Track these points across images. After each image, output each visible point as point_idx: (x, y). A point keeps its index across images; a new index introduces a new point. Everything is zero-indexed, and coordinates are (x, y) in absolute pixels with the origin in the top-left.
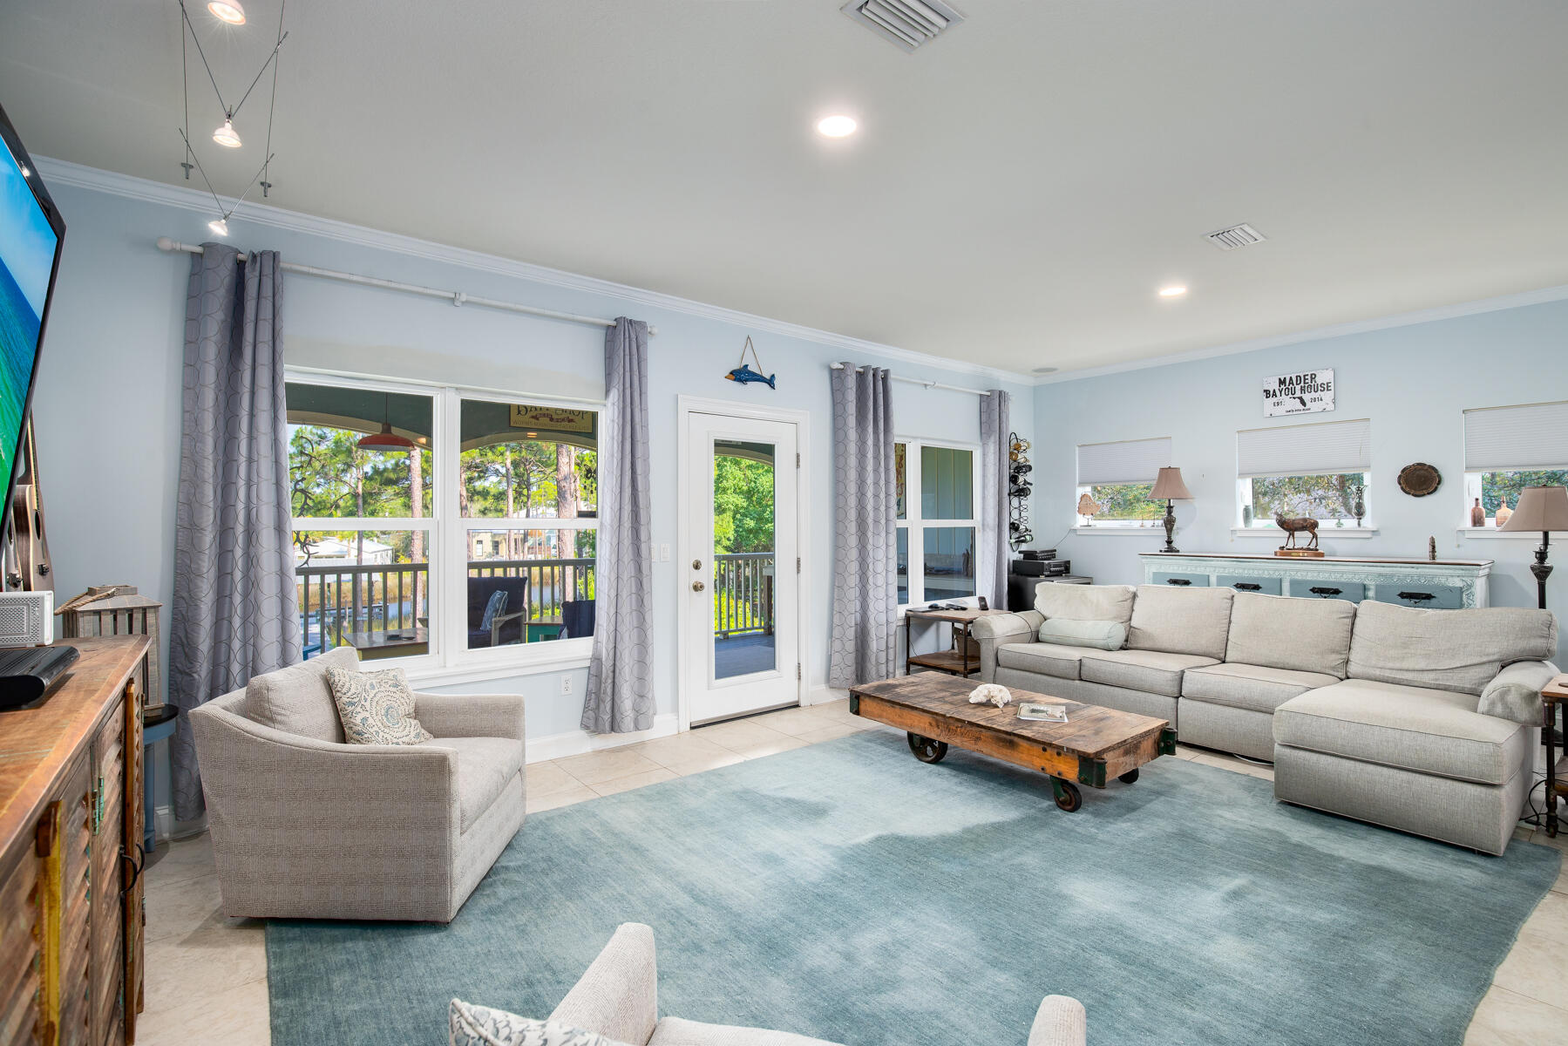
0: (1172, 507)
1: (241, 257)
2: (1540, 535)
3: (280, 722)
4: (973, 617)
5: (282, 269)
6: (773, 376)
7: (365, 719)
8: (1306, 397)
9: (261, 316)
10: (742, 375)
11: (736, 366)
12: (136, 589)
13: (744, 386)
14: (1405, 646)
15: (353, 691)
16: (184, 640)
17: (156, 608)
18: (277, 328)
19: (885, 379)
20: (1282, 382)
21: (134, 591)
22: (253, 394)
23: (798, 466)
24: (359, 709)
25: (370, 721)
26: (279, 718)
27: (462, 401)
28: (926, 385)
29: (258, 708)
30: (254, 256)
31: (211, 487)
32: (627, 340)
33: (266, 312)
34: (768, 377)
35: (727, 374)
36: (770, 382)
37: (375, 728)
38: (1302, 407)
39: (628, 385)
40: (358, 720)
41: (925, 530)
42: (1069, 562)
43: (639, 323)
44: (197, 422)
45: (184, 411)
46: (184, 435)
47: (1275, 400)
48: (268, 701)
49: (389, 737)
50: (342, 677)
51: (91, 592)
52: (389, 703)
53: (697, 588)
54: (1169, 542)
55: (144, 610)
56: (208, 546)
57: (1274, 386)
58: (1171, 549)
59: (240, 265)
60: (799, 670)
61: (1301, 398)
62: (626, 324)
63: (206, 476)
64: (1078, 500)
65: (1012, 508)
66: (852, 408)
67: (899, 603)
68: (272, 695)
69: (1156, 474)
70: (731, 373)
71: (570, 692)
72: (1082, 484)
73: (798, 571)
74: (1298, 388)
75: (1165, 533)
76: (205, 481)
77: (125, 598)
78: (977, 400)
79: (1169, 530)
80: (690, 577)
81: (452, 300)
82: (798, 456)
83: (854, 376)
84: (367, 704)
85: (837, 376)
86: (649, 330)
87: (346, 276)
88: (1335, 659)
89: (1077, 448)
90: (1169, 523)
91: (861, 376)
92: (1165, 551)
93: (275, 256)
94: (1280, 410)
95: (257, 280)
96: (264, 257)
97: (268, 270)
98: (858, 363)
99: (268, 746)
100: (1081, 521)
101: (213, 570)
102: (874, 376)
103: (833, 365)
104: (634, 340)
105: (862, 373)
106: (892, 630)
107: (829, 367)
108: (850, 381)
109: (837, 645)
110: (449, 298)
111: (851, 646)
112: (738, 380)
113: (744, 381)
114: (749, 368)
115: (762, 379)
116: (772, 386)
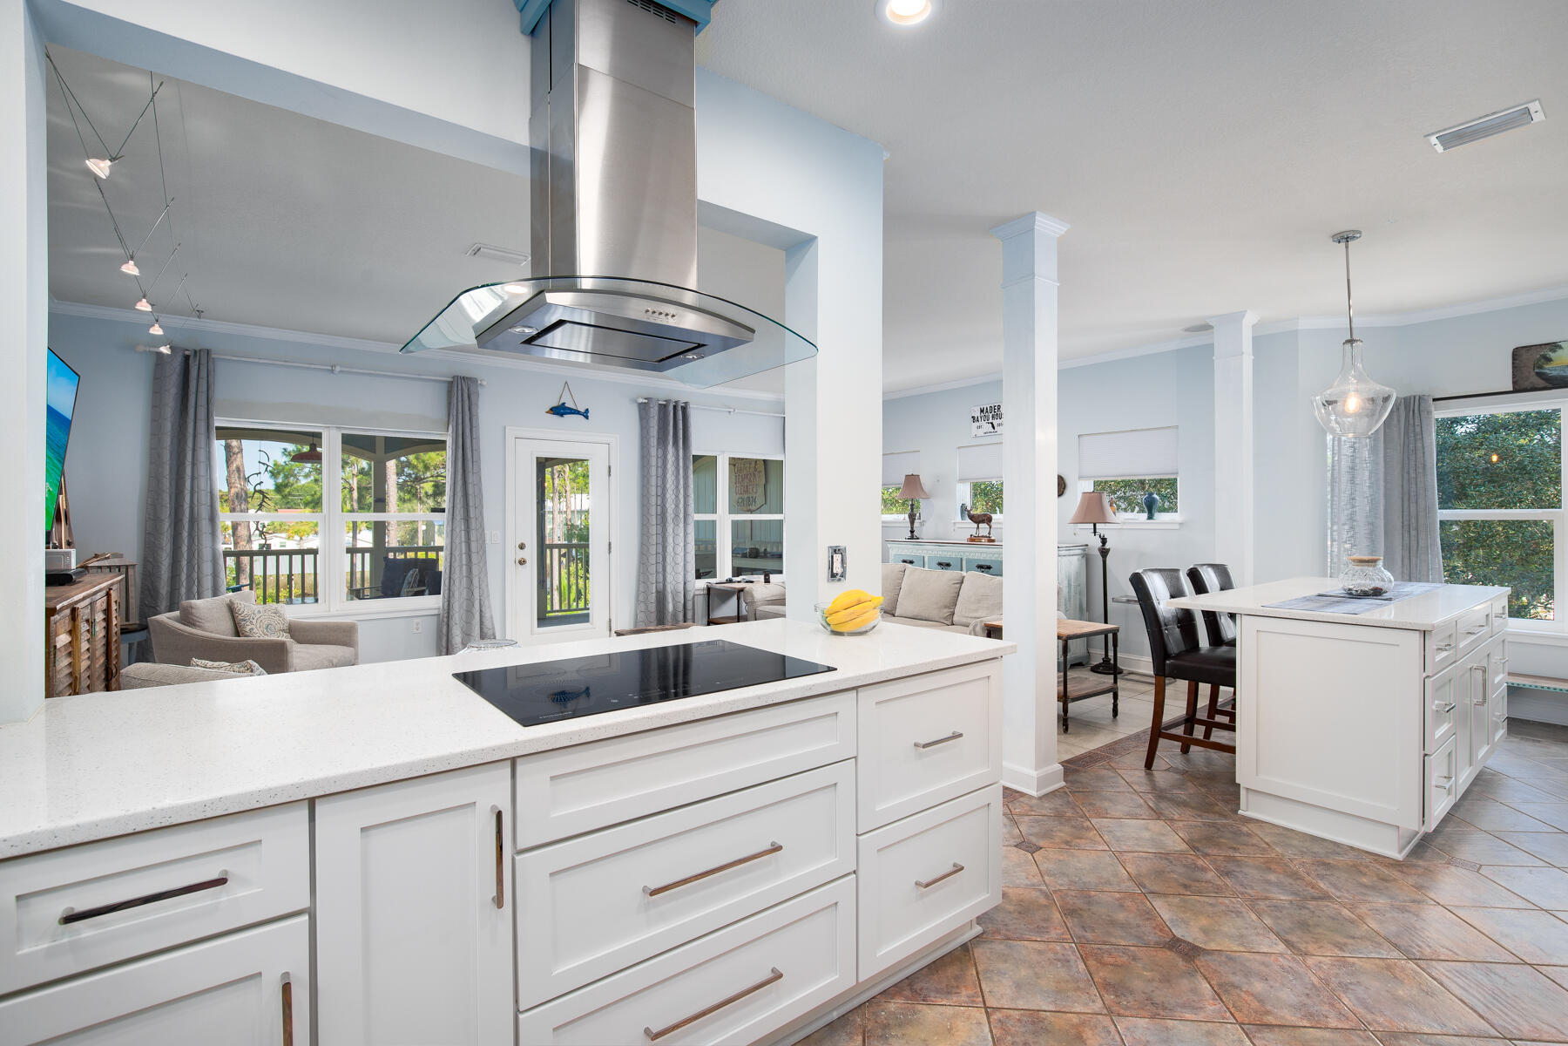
0: (915, 505)
1: (187, 353)
2: (1092, 526)
3: (199, 626)
5: (213, 359)
6: (587, 410)
7: (252, 629)
8: (995, 422)
9: (200, 390)
10: (560, 410)
11: (555, 404)
12: (122, 555)
14: (979, 601)
15: (246, 614)
16: (150, 587)
17: (134, 566)
18: (210, 397)
19: (684, 409)
20: (982, 411)
21: (121, 556)
22: (195, 436)
23: (610, 475)
24: (249, 622)
26: (199, 624)
27: (343, 435)
29: (188, 618)
30: (195, 352)
31: (168, 495)
32: (460, 392)
33: (203, 388)
34: (582, 410)
35: (548, 409)
36: (586, 415)
37: (257, 631)
38: (992, 430)
39: (460, 421)
40: (248, 629)
41: (734, 522)
43: (470, 379)
44: (159, 456)
45: (151, 449)
46: (151, 463)
47: (977, 424)
48: (192, 614)
50: (238, 606)
51: (96, 556)
53: (522, 562)
54: (912, 532)
55: (127, 567)
56: (166, 530)
57: (977, 414)
58: (913, 536)
59: (187, 358)
60: (610, 624)
61: (992, 423)
62: (459, 381)
63: (165, 488)
66: (654, 431)
67: (697, 578)
68: (193, 611)
70: (551, 409)
71: (420, 631)
73: (610, 552)
74: (991, 415)
75: (908, 524)
76: (163, 491)
77: (116, 560)
78: (780, 421)
79: (912, 523)
80: (513, 554)
81: (332, 371)
82: (610, 467)
83: (656, 408)
84: (254, 621)
85: (643, 408)
86: (479, 382)
88: (946, 612)
90: (912, 518)
91: (663, 408)
92: (906, 538)
93: (208, 352)
94: (980, 432)
95: (197, 367)
96: (202, 353)
97: (204, 360)
98: (662, 397)
99: (191, 637)
101: (169, 545)
102: (675, 407)
103: (641, 400)
104: (466, 390)
105: (665, 405)
106: (690, 596)
107: (636, 402)
108: (654, 412)
109: (642, 607)
110: (329, 370)
111: (653, 608)
112: (557, 414)
113: (562, 415)
114: (566, 405)
115: (578, 412)
116: (587, 417)
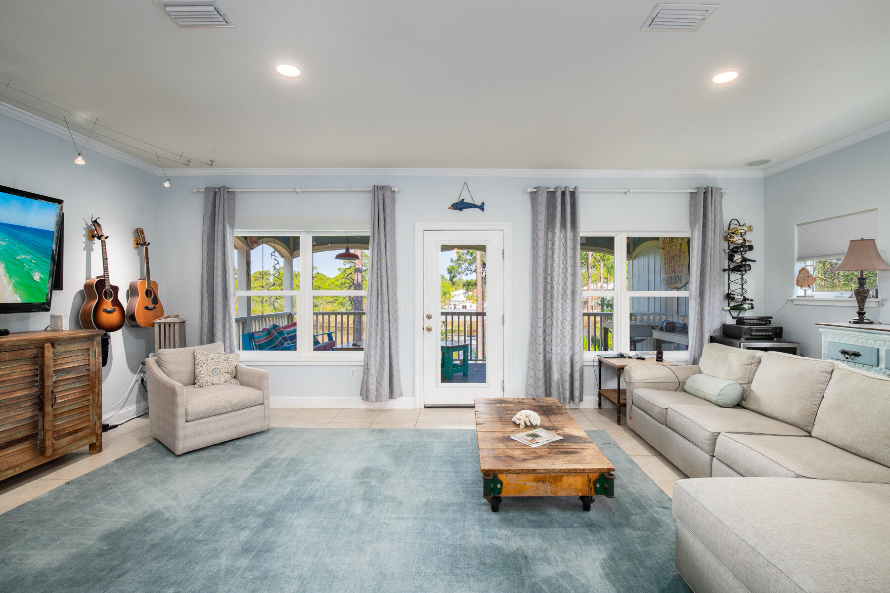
0: (865, 279)
1: (216, 190)
4: (624, 364)
6: (483, 203)
7: (201, 371)
9: (220, 212)
10: (460, 206)
13: (461, 212)
15: (200, 359)
19: (573, 194)
22: (217, 242)
23: (503, 257)
24: (199, 367)
25: (203, 372)
26: (164, 365)
28: (625, 193)
29: (159, 361)
34: (479, 204)
35: (450, 206)
36: (481, 207)
37: (203, 375)
40: (198, 371)
41: (632, 299)
42: (781, 329)
43: (389, 187)
45: (203, 251)
46: (202, 260)
49: (208, 380)
50: (197, 354)
52: (217, 366)
53: (429, 329)
54: (861, 313)
58: (862, 319)
59: (215, 194)
60: (503, 385)
64: (796, 273)
65: (730, 282)
67: (586, 350)
69: (845, 247)
70: (452, 206)
71: (355, 376)
72: (802, 258)
73: (503, 324)
75: (856, 304)
78: (689, 196)
79: (861, 302)
80: (424, 323)
81: (296, 192)
82: (504, 251)
83: (545, 195)
84: (204, 366)
85: (534, 195)
87: (251, 190)
89: (796, 229)
90: (861, 296)
91: (552, 195)
92: (855, 323)
93: (224, 188)
95: (219, 198)
96: (221, 189)
97: (222, 194)
98: (550, 185)
100: (799, 292)
102: (563, 193)
103: (530, 190)
104: (381, 196)
105: (554, 192)
106: (577, 367)
107: (527, 192)
108: (543, 199)
109: (532, 373)
110: (293, 191)
111: (541, 375)
112: (457, 209)
113: (461, 209)
114: (465, 201)
115: (475, 206)
116: (483, 210)
